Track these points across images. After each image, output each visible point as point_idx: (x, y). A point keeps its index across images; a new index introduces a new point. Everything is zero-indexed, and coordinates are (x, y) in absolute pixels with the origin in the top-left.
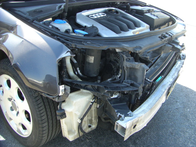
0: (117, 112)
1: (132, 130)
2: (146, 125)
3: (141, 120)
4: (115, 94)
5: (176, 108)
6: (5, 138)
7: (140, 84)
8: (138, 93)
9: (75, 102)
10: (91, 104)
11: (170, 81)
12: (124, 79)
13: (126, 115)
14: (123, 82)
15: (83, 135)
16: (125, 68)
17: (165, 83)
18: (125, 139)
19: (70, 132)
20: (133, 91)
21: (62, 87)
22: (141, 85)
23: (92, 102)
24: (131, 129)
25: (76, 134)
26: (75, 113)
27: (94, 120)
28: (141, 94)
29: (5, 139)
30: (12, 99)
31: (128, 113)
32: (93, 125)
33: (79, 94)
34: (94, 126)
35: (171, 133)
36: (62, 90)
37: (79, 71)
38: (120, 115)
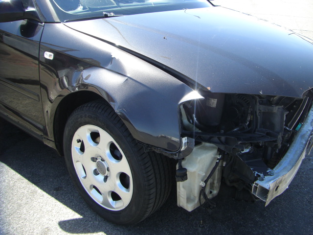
0: (254, 170)
1: (275, 192)
2: (287, 187)
3: (285, 179)
4: (247, 148)
5: (310, 167)
6: (81, 215)
7: (278, 133)
8: (277, 144)
9: (199, 158)
10: (218, 161)
11: (309, 130)
12: (256, 127)
13: (266, 174)
14: (255, 131)
15: (205, 204)
16: (258, 112)
17: (304, 133)
18: (267, 204)
19: (189, 200)
20: (271, 141)
21: (184, 140)
22: (280, 133)
23: (218, 159)
24: (273, 192)
25: (196, 202)
26: (199, 174)
27: (217, 183)
28: (280, 146)
29: (81, 217)
30: (97, 159)
31: (268, 171)
32: (214, 190)
33: (201, 148)
34: (215, 192)
35: (309, 202)
36: (185, 143)
37: (195, 119)
38: (257, 174)
